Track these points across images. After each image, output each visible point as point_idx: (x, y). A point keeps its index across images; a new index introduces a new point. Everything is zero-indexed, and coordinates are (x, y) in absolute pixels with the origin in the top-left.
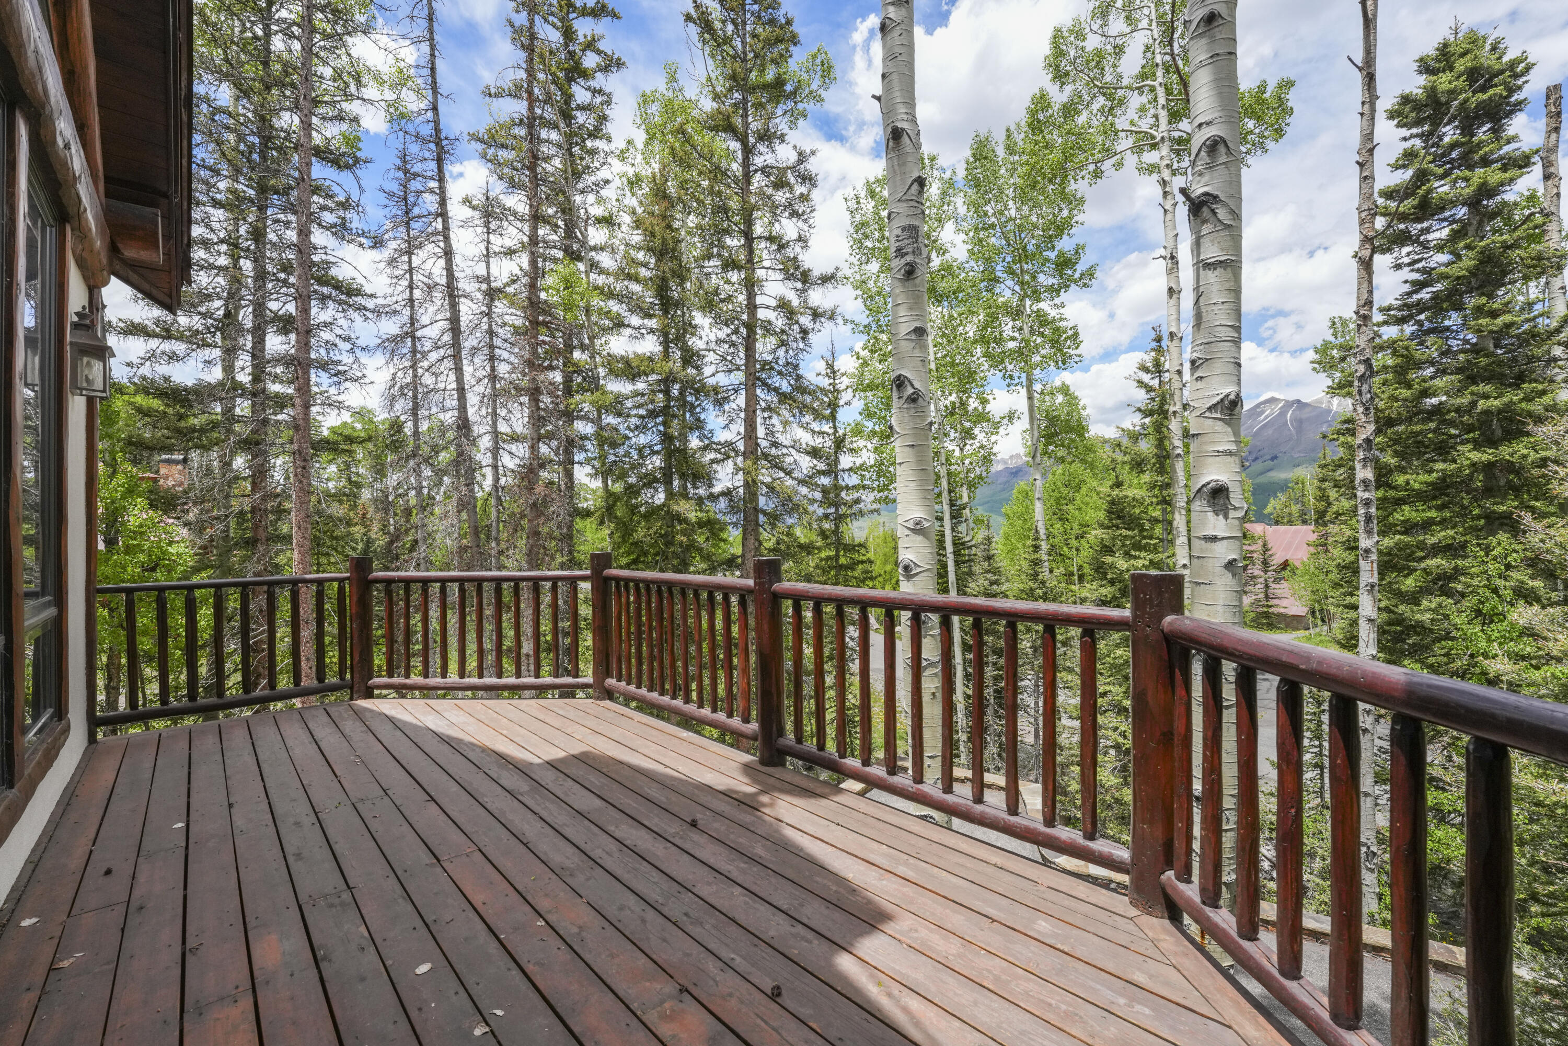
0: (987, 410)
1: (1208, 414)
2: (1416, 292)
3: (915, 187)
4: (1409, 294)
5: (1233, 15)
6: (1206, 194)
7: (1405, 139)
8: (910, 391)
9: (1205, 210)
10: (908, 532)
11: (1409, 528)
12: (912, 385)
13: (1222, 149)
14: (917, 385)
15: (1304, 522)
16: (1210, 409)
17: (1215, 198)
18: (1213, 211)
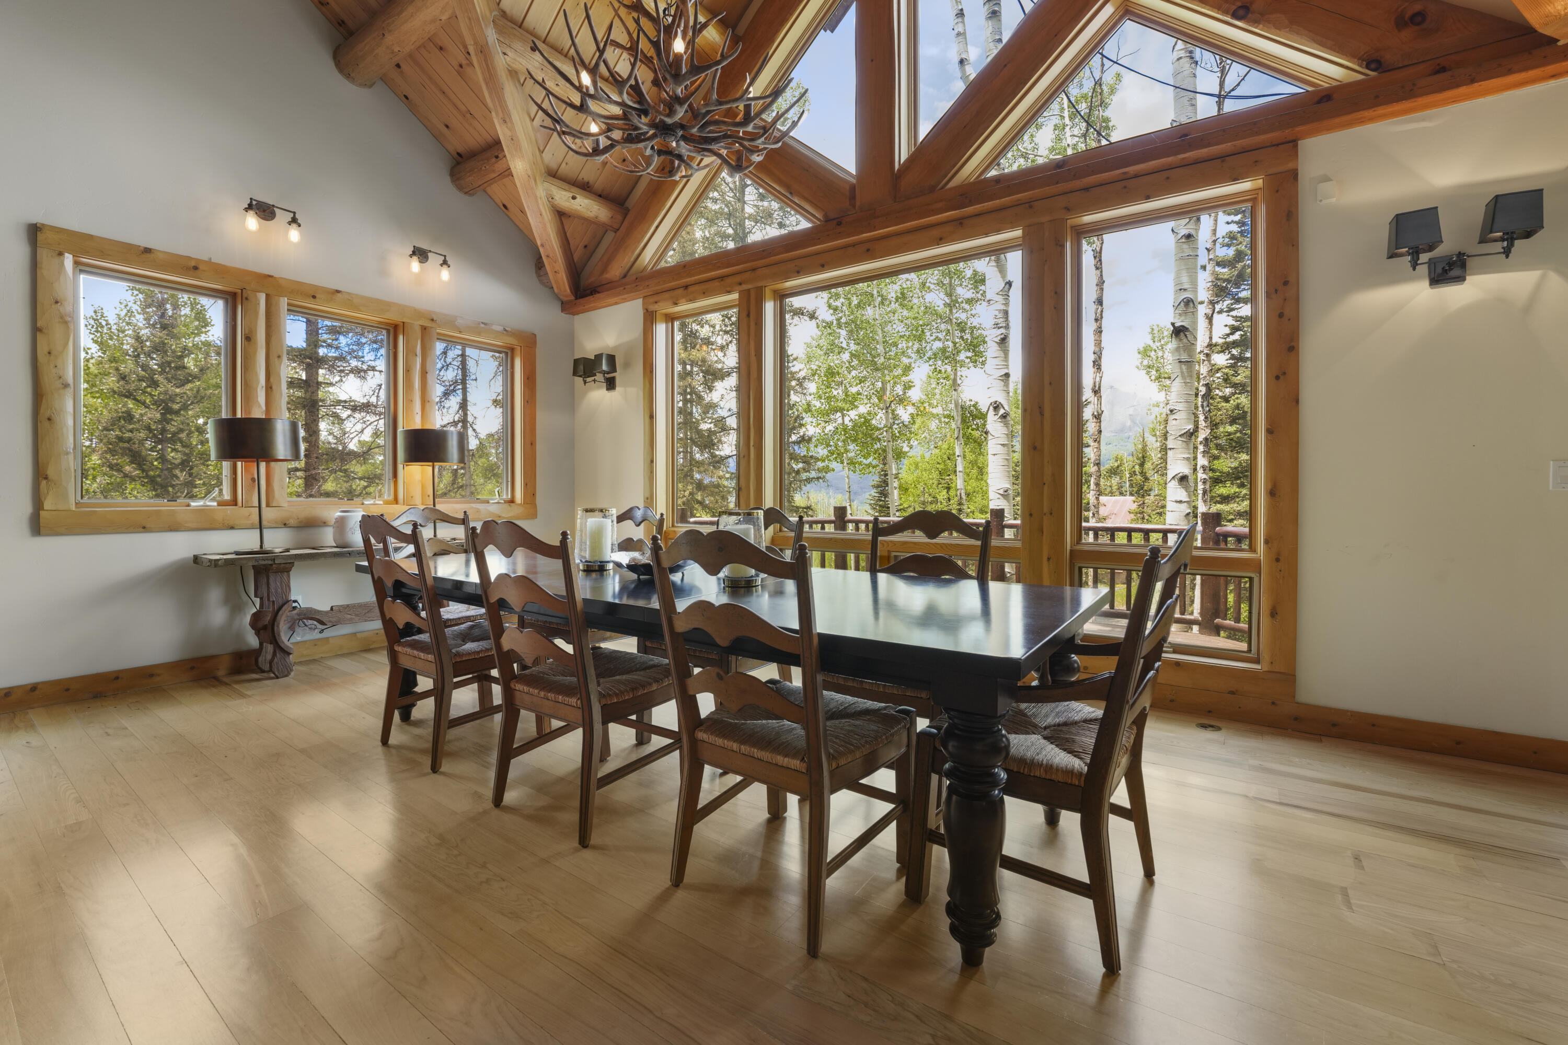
0: (907, 395)
1: (1179, 438)
2: (1232, 334)
3: (1007, 286)
4: (1228, 335)
5: (1197, 236)
6: (1183, 326)
7: (1228, 223)
8: (1002, 411)
9: (1182, 334)
10: (1000, 496)
11: (1225, 499)
12: (1004, 408)
13: (1191, 305)
14: (1006, 408)
15: (1121, 494)
16: (1180, 436)
17: (1187, 329)
18: (1186, 335)
